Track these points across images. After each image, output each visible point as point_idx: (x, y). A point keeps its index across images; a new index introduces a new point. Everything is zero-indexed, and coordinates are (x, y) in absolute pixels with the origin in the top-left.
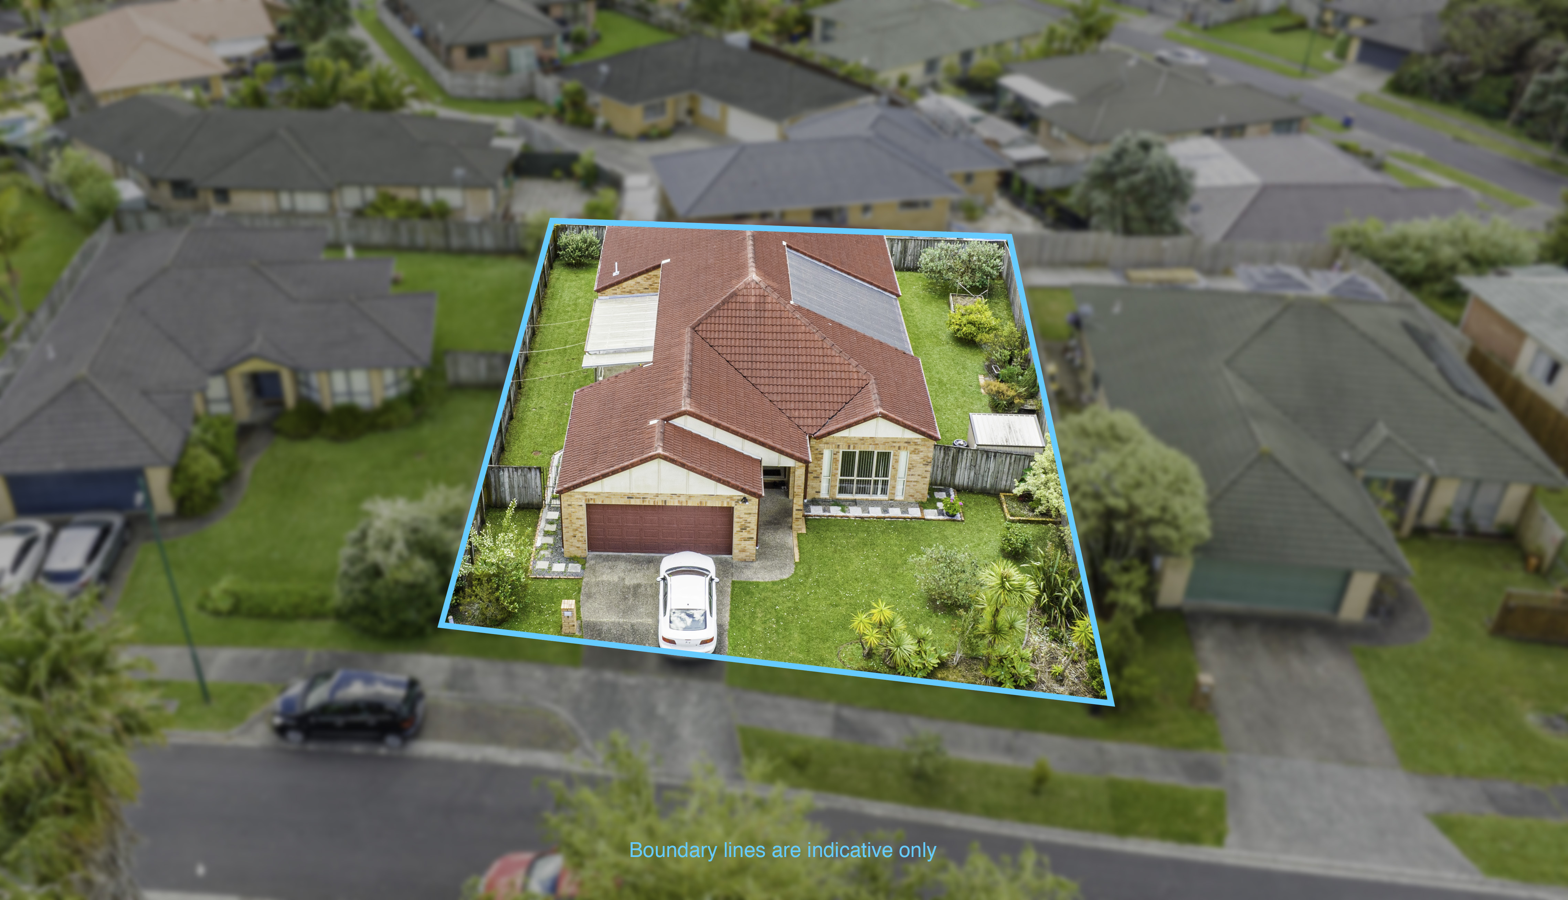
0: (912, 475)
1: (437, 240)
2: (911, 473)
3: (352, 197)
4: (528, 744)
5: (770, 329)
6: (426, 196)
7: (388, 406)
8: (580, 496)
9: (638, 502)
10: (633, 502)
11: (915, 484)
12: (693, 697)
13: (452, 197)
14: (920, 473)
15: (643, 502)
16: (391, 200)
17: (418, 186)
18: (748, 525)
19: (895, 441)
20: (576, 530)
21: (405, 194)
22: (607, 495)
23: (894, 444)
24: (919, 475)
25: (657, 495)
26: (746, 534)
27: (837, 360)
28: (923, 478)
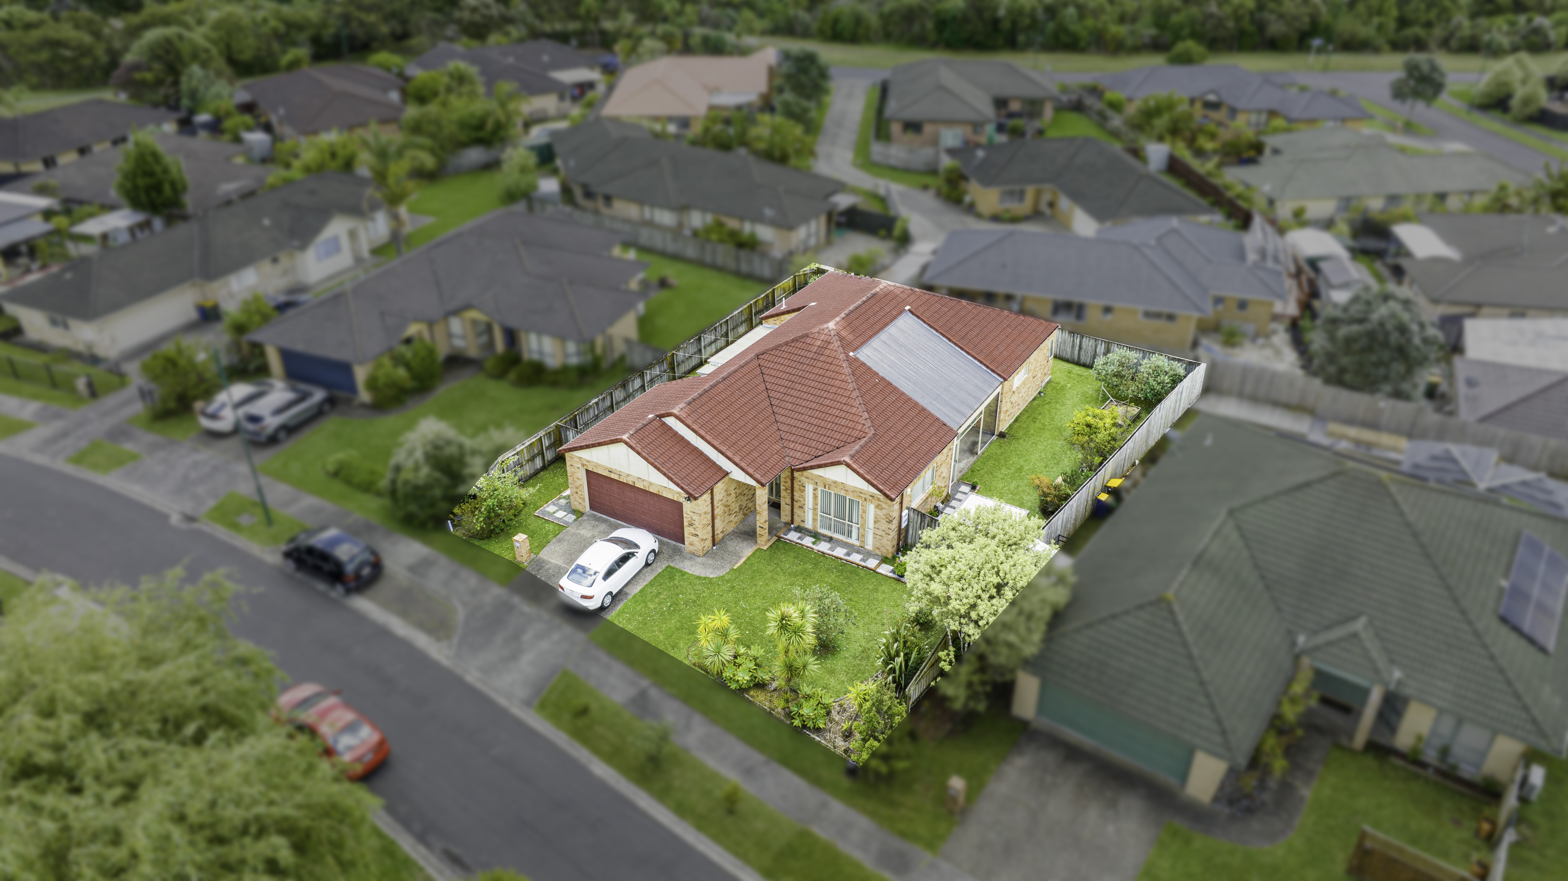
0: (877, 529)
1: (731, 264)
2: (876, 526)
3: (697, 219)
4: (421, 626)
5: (816, 371)
6: (747, 228)
7: (565, 369)
8: (578, 460)
9: (615, 477)
10: (613, 476)
11: (880, 537)
12: (556, 636)
13: (765, 233)
14: (884, 529)
15: (619, 478)
16: (720, 225)
17: (742, 219)
18: (693, 522)
19: (862, 491)
20: (578, 488)
21: (732, 224)
22: (595, 464)
23: (861, 495)
24: (883, 531)
25: (628, 475)
26: (693, 529)
27: (854, 410)
28: (886, 534)
